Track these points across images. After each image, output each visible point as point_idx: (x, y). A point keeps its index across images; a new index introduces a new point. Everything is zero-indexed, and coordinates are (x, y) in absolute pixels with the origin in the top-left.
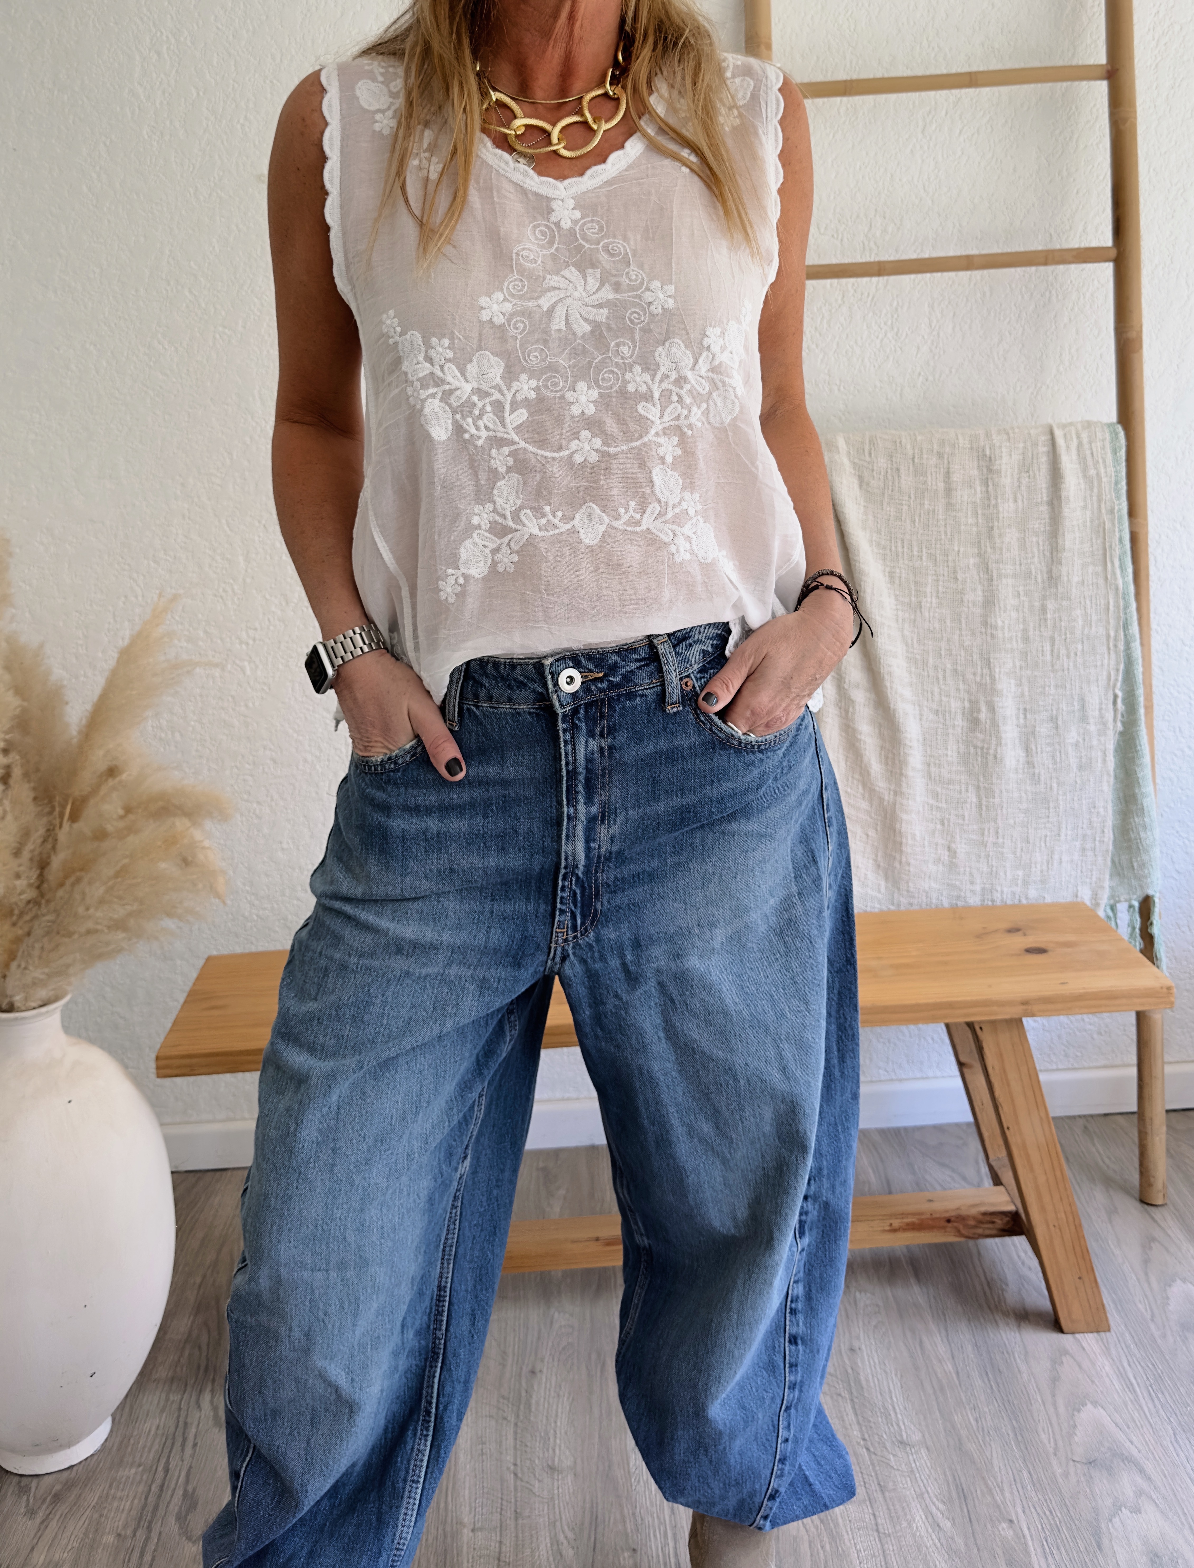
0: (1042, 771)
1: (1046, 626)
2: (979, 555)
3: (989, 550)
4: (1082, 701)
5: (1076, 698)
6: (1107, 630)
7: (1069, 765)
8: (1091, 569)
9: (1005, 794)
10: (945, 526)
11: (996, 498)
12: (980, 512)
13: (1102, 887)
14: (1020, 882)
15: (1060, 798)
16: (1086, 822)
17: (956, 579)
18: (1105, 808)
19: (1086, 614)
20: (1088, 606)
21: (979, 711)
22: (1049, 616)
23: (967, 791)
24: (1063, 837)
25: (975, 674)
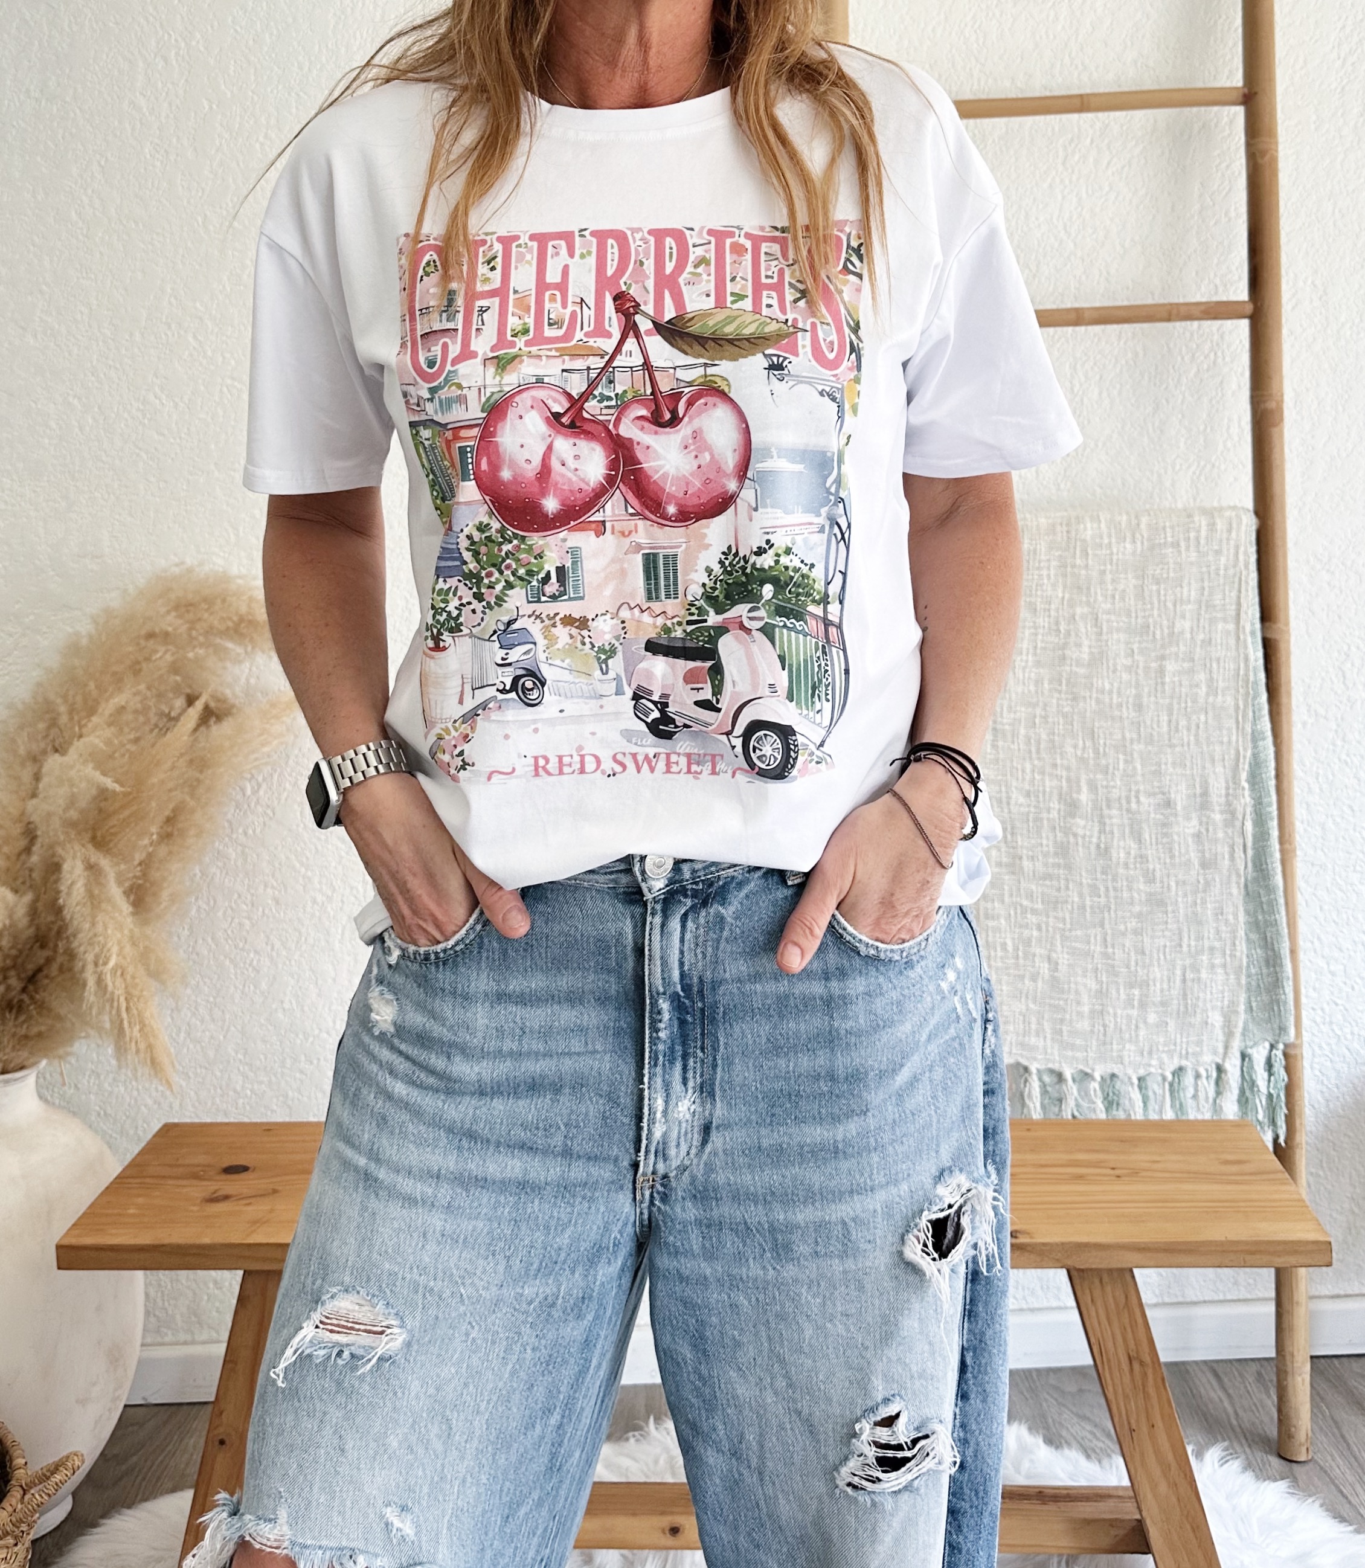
5: (1198, 781)
7: (1189, 861)
12: (1089, 552)
13: (1237, 1013)
15: (1179, 899)
16: (1211, 931)
18: (1235, 916)
20: (1214, 671)
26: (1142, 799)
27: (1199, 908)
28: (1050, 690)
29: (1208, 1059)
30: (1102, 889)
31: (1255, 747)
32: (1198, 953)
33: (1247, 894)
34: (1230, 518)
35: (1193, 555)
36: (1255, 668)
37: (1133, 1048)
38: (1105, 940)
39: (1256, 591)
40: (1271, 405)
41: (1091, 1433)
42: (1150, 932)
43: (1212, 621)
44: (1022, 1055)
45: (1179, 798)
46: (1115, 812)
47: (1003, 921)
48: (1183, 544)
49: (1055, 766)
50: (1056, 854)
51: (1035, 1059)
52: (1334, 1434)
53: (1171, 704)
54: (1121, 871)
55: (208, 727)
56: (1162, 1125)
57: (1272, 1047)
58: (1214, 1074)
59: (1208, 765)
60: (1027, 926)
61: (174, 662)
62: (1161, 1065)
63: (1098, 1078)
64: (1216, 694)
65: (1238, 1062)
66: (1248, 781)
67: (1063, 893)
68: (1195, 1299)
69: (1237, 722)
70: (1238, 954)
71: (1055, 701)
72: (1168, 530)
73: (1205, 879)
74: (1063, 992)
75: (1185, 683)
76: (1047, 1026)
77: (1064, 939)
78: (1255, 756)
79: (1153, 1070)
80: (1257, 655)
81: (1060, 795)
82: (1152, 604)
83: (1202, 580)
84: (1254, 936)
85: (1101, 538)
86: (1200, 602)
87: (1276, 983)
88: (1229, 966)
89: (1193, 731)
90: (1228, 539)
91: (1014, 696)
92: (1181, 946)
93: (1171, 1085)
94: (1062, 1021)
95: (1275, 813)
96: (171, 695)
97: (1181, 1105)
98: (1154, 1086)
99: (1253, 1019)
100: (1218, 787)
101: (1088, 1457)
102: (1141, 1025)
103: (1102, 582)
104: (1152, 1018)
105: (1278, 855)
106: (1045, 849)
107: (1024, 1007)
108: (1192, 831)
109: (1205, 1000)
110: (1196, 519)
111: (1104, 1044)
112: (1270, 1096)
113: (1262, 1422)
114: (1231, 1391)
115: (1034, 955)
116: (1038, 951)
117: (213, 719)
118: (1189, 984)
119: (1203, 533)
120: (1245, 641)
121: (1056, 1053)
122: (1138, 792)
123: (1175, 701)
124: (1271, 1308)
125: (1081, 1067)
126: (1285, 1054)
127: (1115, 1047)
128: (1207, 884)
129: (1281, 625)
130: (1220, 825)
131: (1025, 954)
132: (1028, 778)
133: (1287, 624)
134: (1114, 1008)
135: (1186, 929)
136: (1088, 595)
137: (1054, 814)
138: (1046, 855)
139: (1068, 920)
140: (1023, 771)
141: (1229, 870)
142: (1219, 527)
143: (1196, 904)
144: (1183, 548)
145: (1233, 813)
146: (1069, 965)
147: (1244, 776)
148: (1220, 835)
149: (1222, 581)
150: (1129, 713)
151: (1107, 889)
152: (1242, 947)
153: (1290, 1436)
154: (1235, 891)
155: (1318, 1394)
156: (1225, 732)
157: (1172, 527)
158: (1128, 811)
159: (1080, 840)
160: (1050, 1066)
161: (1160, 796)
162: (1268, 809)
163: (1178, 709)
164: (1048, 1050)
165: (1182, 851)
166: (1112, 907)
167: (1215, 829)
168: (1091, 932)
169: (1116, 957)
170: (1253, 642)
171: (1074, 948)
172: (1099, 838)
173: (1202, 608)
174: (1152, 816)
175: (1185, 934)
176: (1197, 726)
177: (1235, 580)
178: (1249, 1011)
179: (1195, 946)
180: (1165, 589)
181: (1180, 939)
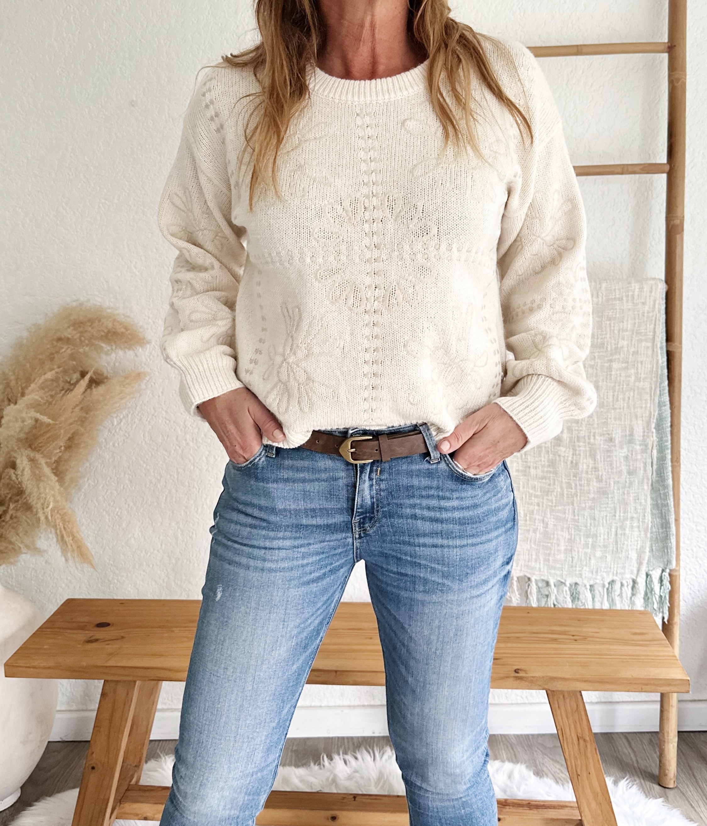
0: (604, 473)
1: (611, 379)
4: (632, 429)
5: (628, 427)
6: (651, 384)
7: (621, 470)
8: (644, 344)
9: (578, 487)
13: (645, 552)
14: (590, 546)
15: (615, 491)
16: (633, 508)
18: (646, 500)
19: (637, 373)
20: (639, 368)
22: (613, 373)
23: (554, 484)
24: (617, 517)
26: (597, 437)
27: (626, 497)
29: (628, 577)
30: (573, 485)
31: (660, 410)
32: (624, 520)
33: (653, 489)
34: (652, 284)
35: (630, 305)
36: (661, 367)
37: (587, 570)
38: (574, 512)
39: (664, 325)
40: (677, 222)
41: (559, 769)
42: (599, 508)
43: (640, 341)
44: (527, 572)
45: (617, 436)
46: (581, 444)
48: (624, 298)
50: (549, 466)
51: (534, 574)
52: (689, 775)
53: (615, 386)
54: (584, 475)
55: (92, 389)
56: (601, 612)
57: (663, 571)
58: (631, 583)
59: (634, 419)
60: (531, 504)
61: (72, 354)
62: (603, 579)
63: (568, 585)
64: (640, 381)
65: (645, 577)
66: (655, 428)
67: (552, 487)
68: (618, 700)
69: (651, 396)
70: (646, 521)
72: (617, 291)
73: (630, 480)
74: (550, 539)
75: (623, 375)
76: (541, 558)
77: (552, 510)
78: (660, 415)
79: (598, 581)
80: (663, 360)
82: (606, 331)
83: (635, 318)
84: (655, 512)
86: (632, 331)
87: (666, 538)
88: (641, 527)
89: (626, 401)
90: (650, 296)
92: (615, 516)
93: (608, 589)
94: (549, 554)
95: (670, 446)
96: (71, 372)
97: (612, 600)
98: (598, 589)
99: (653, 556)
100: (639, 431)
101: (557, 782)
102: (592, 557)
104: (599, 554)
105: (670, 469)
106: (543, 463)
107: (529, 547)
108: (623, 455)
109: (627, 545)
110: (633, 285)
111: (572, 567)
112: (661, 597)
113: (650, 766)
114: (635, 749)
115: (535, 519)
116: (537, 517)
117: (94, 385)
118: (619, 536)
119: (636, 293)
120: (657, 352)
121: (546, 571)
122: (595, 433)
123: (617, 385)
124: (658, 706)
125: (559, 579)
126: (670, 575)
127: (578, 568)
128: (631, 483)
129: (677, 344)
130: (639, 452)
131: (530, 518)
133: (681, 343)
134: (578, 548)
135: (618, 507)
138: (543, 466)
139: (554, 501)
141: (643, 476)
142: (645, 290)
143: (624, 493)
144: (625, 301)
145: (646, 446)
146: (554, 525)
147: (653, 425)
148: (639, 457)
149: (645, 319)
151: (576, 485)
152: (649, 518)
153: (666, 775)
154: (646, 487)
155: (682, 752)
156: (644, 402)
157: (619, 289)
158: (589, 443)
159: (562, 459)
160: (543, 578)
161: (607, 435)
162: (666, 444)
163: (619, 389)
164: (542, 570)
165: (618, 465)
166: (579, 494)
167: (636, 454)
168: (567, 508)
169: (580, 521)
170: (661, 353)
171: (557, 516)
172: (573, 458)
173: (635, 334)
174: (602, 446)
175: (618, 510)
176: (629, 398)
177: (654, 319)
178: (651, 550)
179: (623, 516)
180: (614, 323)
181: (615, 512)
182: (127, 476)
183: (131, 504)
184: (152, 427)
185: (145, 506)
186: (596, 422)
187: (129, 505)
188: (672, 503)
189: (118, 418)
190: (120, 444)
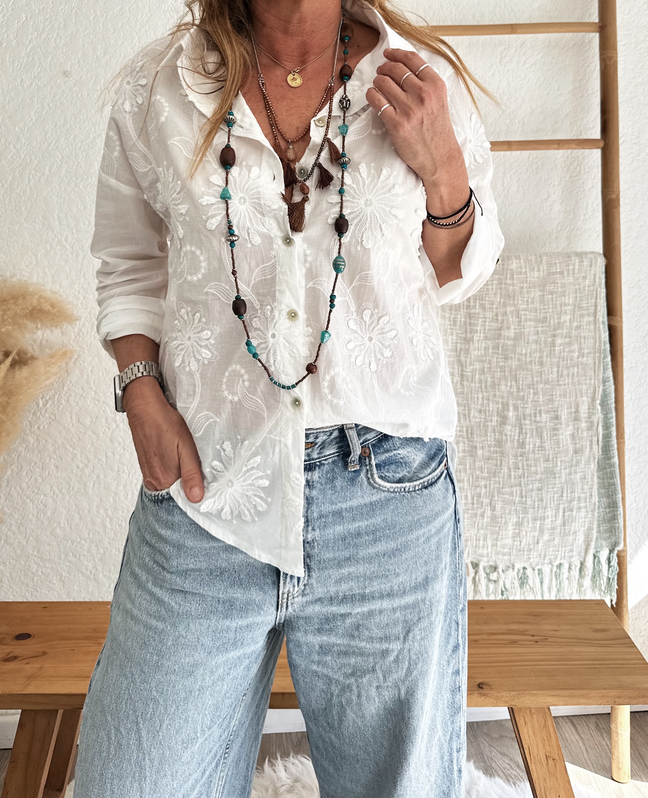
0: (551, 452)
1: (555, 354)
2: (514, 305)
3: (520, 302)
4: (577, 406)
5: (573, 404)
6: (594, 359)
7: (568, 449)
8: (586, 318)
9: (526, 467)
10: (492, 285)
11: (526, 268)
12: (515, 276)
13: (592, 533)
15: (563, 471)
16: (580, 488)
17: (497, 320)
18: (592, 477)
20: (583, 343)
21: (508, 410)
22: (557, 348)
23: (501, 464)
24: (565, 498)
25: (506, 386)
26: (543, 415)
27: (573, 475)
28: (493, 353)
29: (576, 559)
30: (521, 465)
31: (604, 386)
32: (572, 500)
33: (600, 467)
34: (591, 258)
35: (571, 279)
36: (605, 342)
37: (536, 553)
38: (522, 493)
39: (605, 299)
40: (614, 196)
42: (546, 490)
43: (582, 316)
44: (475, 558)
45: (563, 414)
46: (528, 422)
47: (466, 484)
48: (565, 272)
49: (495, 395)
50: (495, 446)
51: (483, 560)
53: (559, 362)
54: (531, 455)
55: (14, 371)
57: (611, 552)
58: (580, 567)
60: (479, 486)
62: (551, 563)
63: (516, 571)
64: (583, 357)
65: (592, 560)
66: (600, 404)
67: (499, 468)
69: (595, 372)
70: (594, 500)
71: (495, 360)
72: (558, 264)
73: (577, 459)
74: (498, 523)
75: (567, 350)
76: (489, 543)
77: (499, 493)
78: (604, 391)
79: (546, 565)
80: (605, 335)
81: (498, 411)
82: (549, 305)
83: (576, 292)
84: (602, 491)
85: (521, 268)
86: (574, 305)
87: (614, 518)
88: (589, 507)
89: (570, 378)
90: (590, 270)
91: (473, 356)
92: (563, 496)
93: (556, 573)
94: (497, 539)
95: (615, 423)
98: (547, 574)
99: (601, 536)
100: (584, 409)
102: (540, 540)
103: (521, 293)
104: (547, 537)
105: (616, 446)
106: (490, 442)
108: (569, 433)
109: (575, 526)
110: (573, 258)
111: (520, 551)
112: (609, 579)
115: (482, 502)
116: (485, 500)
117: (18, 367)
118: (567, 517)
119: (577, 267)
120: (599, 327)
121: (494, 556)
122: (540, 410)
123: (561, 360)
125: (507, 563)
126: (618, 556)
127: (526, 552)
128: (578, 462)
129: (618, 318)
130: (585, 429)
131: (478, 501)
132: (480, 402)
133: (621, 317)
134: (526, 531)
135: (565, 487)
136: (514, 300)
137: (494, 423)
138: (490, 446)
139: (502, 482)
140: (478, 398)
141: (590, 454)
142: (586, 264)
143: (571, 472)
144: (566, 274)
145: (592, 422)
146: (502, 508)
147: (598, 402)
148: (585, 434)
149: (587, 293)
150: (536, 368)
151: (523, 465)
152: (596, 497)
153: (619, 769)
154: (592, 466)
156: (589, 377)
157: (560, 263)
158: (535, 421)
159: (509, 438)
160: (490, 563)
161: (553, 413)
162: (611, 420)
163: (563, 364)
164: (490, 555)
165: (565, 444)
166: (526, 475)
167: (582, 431)
168: (514, 489)
169: (528, 503)
170: (603, 328)
171: (505, 498)
172: (519, 436)
173: (577, 308)
174: (548, 424)
175: (565, 490)
176: (573, 374)
177: (595, 293)
178: (599, 532)
179: (571, 496)
180: (556, 298)
181: (562, 492)
182: (52, 461)
183: (57, 491)
184: (80, 409)
185: (72, 493)
186: (541, 399)
187: (54, 493)
188: (619, 482)
189: (44, 400)
190: (46, 427)
